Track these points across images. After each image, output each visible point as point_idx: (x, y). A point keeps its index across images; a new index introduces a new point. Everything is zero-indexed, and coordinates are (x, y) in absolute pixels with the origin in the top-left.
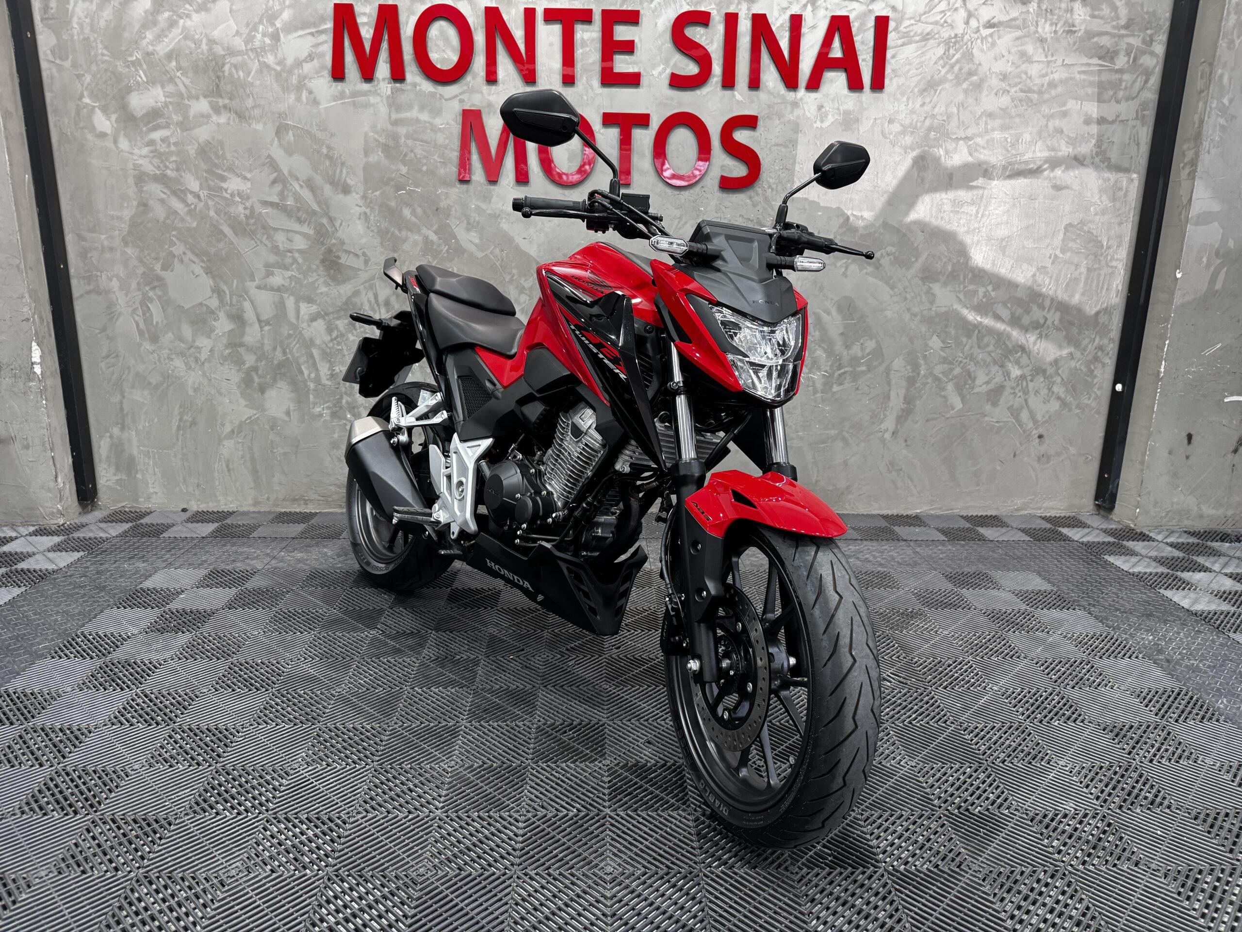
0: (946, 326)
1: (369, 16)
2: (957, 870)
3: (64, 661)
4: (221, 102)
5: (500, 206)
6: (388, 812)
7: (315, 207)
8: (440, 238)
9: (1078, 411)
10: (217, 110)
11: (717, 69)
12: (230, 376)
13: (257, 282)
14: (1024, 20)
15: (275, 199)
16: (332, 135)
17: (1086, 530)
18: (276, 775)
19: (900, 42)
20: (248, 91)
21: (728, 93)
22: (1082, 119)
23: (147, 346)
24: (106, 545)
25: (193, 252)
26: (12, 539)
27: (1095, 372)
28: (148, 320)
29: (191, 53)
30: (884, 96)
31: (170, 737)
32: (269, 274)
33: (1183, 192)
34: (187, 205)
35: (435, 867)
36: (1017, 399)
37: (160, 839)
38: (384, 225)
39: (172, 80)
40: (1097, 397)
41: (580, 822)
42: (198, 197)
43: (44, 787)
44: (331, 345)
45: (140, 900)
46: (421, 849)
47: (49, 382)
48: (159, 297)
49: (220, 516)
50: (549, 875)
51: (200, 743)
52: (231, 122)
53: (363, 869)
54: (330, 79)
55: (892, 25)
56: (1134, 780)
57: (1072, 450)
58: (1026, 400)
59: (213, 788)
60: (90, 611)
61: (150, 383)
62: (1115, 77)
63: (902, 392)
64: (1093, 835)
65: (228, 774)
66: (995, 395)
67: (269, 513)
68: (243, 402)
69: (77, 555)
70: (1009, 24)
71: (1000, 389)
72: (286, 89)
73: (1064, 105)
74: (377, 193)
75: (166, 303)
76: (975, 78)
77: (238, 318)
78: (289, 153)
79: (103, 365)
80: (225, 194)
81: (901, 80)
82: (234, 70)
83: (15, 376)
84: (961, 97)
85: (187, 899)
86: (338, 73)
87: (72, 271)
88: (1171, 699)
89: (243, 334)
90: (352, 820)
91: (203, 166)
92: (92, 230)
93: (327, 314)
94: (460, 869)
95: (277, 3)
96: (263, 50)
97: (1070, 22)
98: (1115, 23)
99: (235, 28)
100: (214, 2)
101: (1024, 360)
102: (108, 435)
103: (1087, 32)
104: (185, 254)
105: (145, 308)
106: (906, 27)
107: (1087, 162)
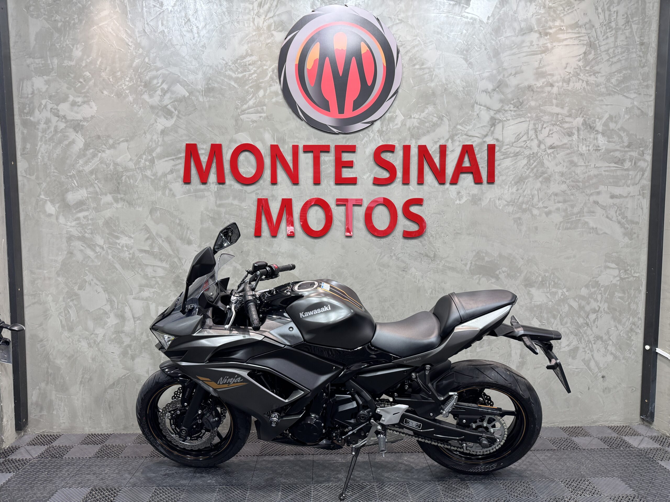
0: (541, 313)
1: (206, 150)
4: (119, 196)
5: (278, 249)
7: (171, 252)
9: (624, 361)
10: (116, 200)
11: (399, 174)
12: (114, 350)
13: (134, 296)
14: (571, 144)
15: (147, 248)
16: (182, 213)
17: (640, 438)
19: (502, 157)
20: (135, 190)
21: (406, 187)
22: (609, 195)
23: (66, 334)
25: (98, 279)
27: (632, 338)
28: (68, 319)
29: (104, 171)
30: (495, 186)
32: (141, 290)
34: (96, 253)
36: (587, 355)
40: (635, 353)
48: (75, 305)
49: (102, 438)
52: (125, 207)
54: (182, 183)
55: (497, 149)
57: (623, 385)
58: (592, 355)
61: (66, 356)
62: (625, 173)
63: (519, 352)
66: (573, 353)
68: (121, 366)
69: (8, 476)
70: (563, 147)
71: (577, 348)
72: (156, 189)
73: (597, 188)
74: (208, 244)
75: (79, 308)
76: (546, 175)
77: (121, 317)
78: (157, 223)
79: (38, 346)
80: (118, 246)
81: (504, 177)
82: (127, 179)
84: (538, 185)
86: (187, 180)
87: (25, 291)
89: (123, 326)
91: (107, 231)
92: (39, 268)
95: (154, 143)
96: (145, 168)
97: (597, 145)
98: (621, 145)
99: (130, 157)
100: (119, 143)
101: (589, 332)
102: (38, 387)
103: (606, 150)
104: (92, 280)
105: (66, 312)
106: (505, 150)
107: (614, 219)
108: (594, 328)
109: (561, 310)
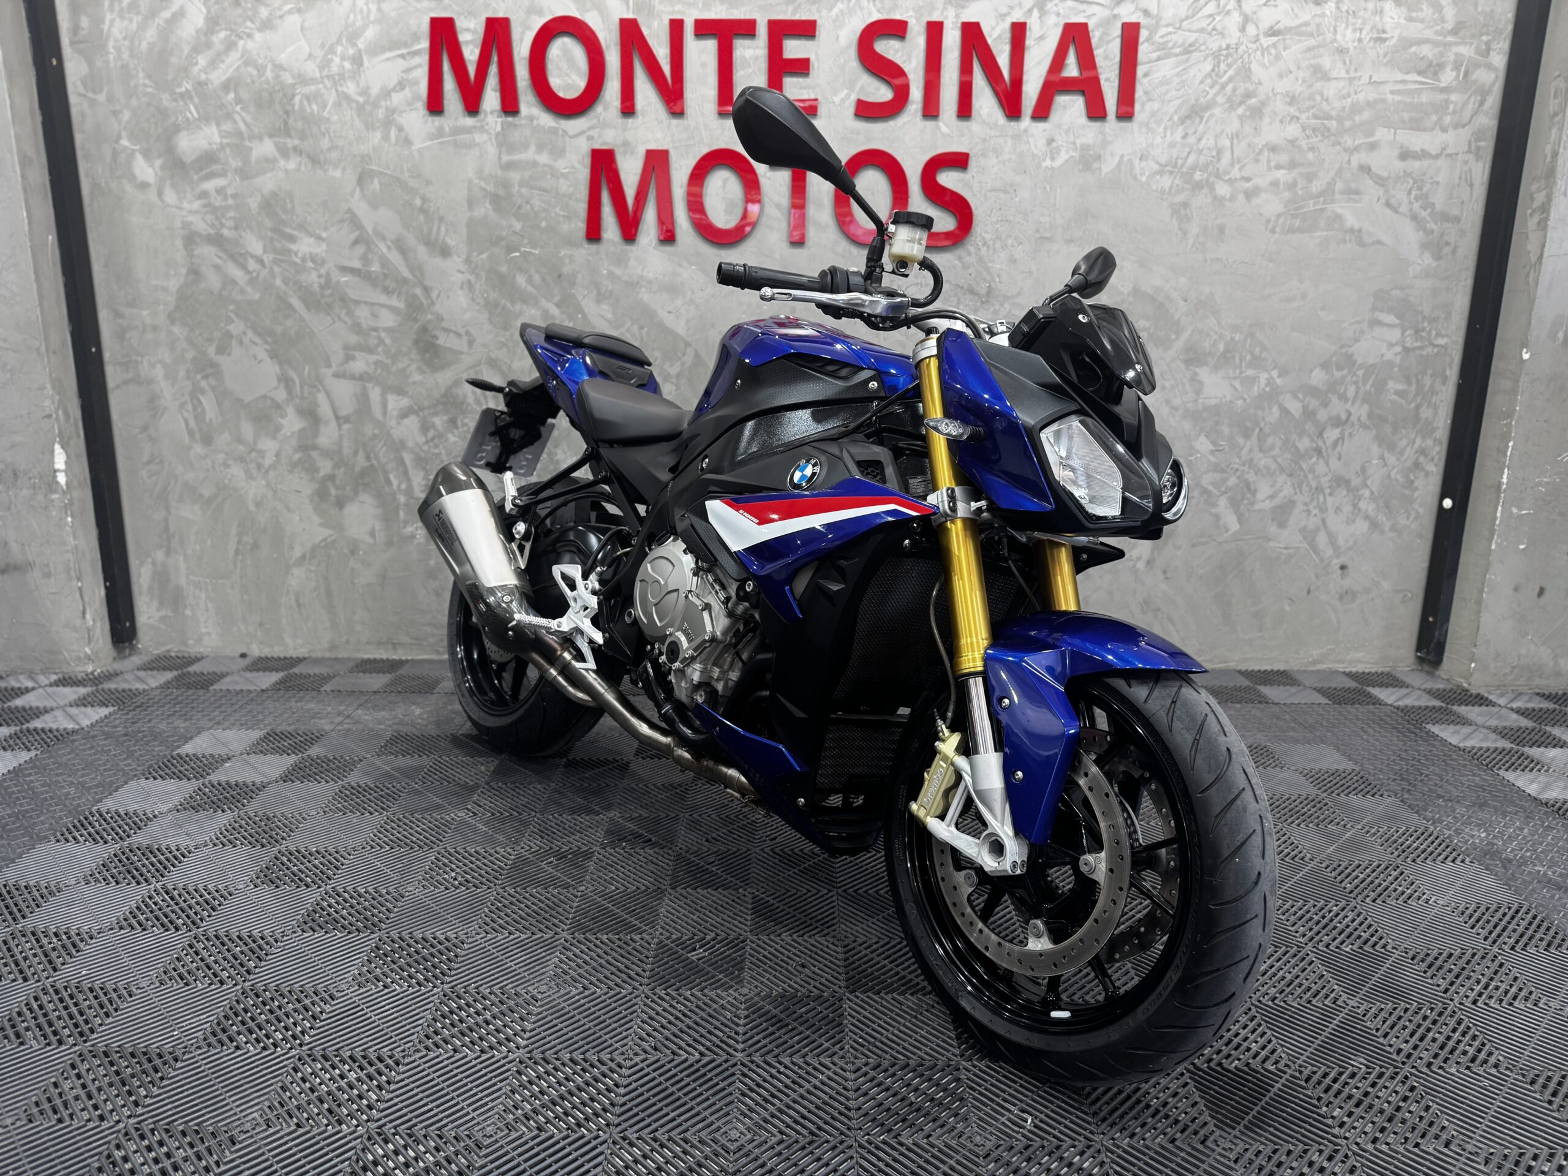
0: (1217, 423)
1: (474, 32)
2: (1200, 1147)
3: (71, 846)
4: (290, 143)
5: (639, 270)
6: (455, 1051)
7: (407, 274)
8: (563, 313)
9: (1392, 534)
10: (284, 152)
11: (916, 93)
12: (302, 486)
13: (334, 369)
14: (1318, 25)
15: (357, 264)
16: (428, 183)
17: (1404, 691)
18: (316, 999)
19: (1154, 56)
20: (323, 129)
21: (930, 124)
22: (1396, 152)
23: (198, 449)
24: (139, 700)
25: (255, 331)
26: (28, 690)
27: (1416, 484)
28: (199, 417)
29: (253, 82)
30: (1133, 125)
31: (191, 946)
32: (349, 358)
33: (1532, 246)
34: (248, 272)
35: (507, 1125)
36: (1312, 519)
37: (162, 1079)
38: (493, 296)
39: (229, 116)
40: (1418, 516)
41: (703, 1071)
42: (261, 261)
43: (25, 1009)
44: (426, 448)
45: (125, 1159)
46: (492, 1100)
47: (76, 494)
48: (213, 388)
49: (286, 663)
50: (655, 1140)
51: (227, 954)
52: (303, 168)
53: (415, 1125)
54: (425, 111)
55: (1144, 34)
56: (1451, 1027)
57: (1386, 585)
58: (1324, 521)
59: (236, 1015)
60: (112, 782)
61: (201, 496)
62: (1439, 97)
64: (1389, 1102)
65: (257, 996)
66: (1282, 513)
67: (349, 659)
68: (316, 520)
69: (104, 711)
70: (1298, 31)
71: (1290, 504)
72: (369, 126)
73: (1372, 134)
74: (484, 256)
75: (222, 395)
76: (1253, 101)
77: (311, 415)
78: (374, 205)
79: (144, 473)
80: (294, 259)
81: (1156, 106)
82: (305, 103)
83: (34, 487)
84: (1234, 125)
85: (186, 1159)
86: (435, 104)
87: (107, 355)
88: (1507, 918)
89: (315, 435)
90: (407, 1060)
91: (268, 223)
92: (131, 304)
93: (421, 409)
94: (539, 1129)
95: (359, 17)
96: (342, 76)
97: (1380, 26)
98: (1439, 28)
99: (307, 49)
100: (281, 17)
101: (1321, 468)
102: (150, 560)
103: (1401, 39)
104: (244, 333)
105: (195, 402)
106: (1162, 37)
107: (1404, 208)
108: (1333, 462)
109: (1263, 419)
